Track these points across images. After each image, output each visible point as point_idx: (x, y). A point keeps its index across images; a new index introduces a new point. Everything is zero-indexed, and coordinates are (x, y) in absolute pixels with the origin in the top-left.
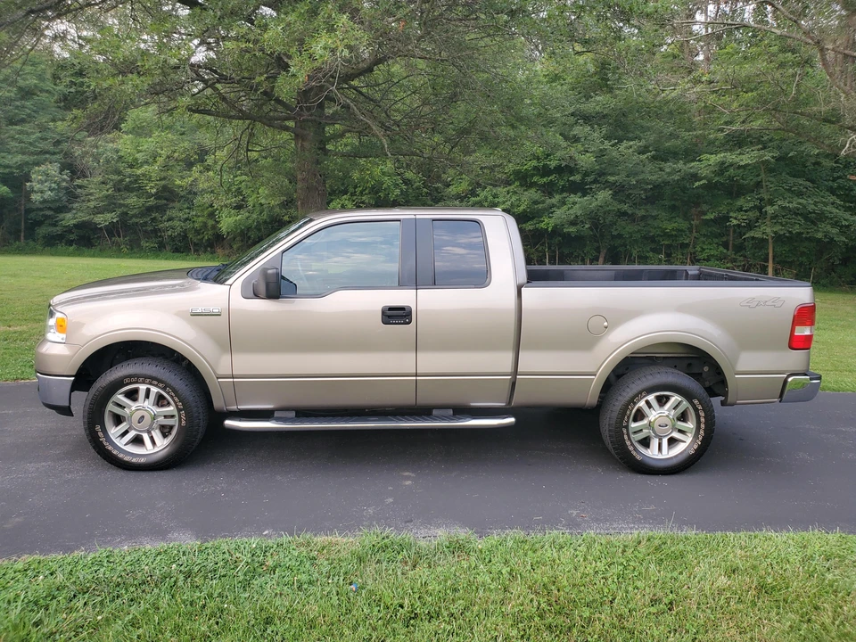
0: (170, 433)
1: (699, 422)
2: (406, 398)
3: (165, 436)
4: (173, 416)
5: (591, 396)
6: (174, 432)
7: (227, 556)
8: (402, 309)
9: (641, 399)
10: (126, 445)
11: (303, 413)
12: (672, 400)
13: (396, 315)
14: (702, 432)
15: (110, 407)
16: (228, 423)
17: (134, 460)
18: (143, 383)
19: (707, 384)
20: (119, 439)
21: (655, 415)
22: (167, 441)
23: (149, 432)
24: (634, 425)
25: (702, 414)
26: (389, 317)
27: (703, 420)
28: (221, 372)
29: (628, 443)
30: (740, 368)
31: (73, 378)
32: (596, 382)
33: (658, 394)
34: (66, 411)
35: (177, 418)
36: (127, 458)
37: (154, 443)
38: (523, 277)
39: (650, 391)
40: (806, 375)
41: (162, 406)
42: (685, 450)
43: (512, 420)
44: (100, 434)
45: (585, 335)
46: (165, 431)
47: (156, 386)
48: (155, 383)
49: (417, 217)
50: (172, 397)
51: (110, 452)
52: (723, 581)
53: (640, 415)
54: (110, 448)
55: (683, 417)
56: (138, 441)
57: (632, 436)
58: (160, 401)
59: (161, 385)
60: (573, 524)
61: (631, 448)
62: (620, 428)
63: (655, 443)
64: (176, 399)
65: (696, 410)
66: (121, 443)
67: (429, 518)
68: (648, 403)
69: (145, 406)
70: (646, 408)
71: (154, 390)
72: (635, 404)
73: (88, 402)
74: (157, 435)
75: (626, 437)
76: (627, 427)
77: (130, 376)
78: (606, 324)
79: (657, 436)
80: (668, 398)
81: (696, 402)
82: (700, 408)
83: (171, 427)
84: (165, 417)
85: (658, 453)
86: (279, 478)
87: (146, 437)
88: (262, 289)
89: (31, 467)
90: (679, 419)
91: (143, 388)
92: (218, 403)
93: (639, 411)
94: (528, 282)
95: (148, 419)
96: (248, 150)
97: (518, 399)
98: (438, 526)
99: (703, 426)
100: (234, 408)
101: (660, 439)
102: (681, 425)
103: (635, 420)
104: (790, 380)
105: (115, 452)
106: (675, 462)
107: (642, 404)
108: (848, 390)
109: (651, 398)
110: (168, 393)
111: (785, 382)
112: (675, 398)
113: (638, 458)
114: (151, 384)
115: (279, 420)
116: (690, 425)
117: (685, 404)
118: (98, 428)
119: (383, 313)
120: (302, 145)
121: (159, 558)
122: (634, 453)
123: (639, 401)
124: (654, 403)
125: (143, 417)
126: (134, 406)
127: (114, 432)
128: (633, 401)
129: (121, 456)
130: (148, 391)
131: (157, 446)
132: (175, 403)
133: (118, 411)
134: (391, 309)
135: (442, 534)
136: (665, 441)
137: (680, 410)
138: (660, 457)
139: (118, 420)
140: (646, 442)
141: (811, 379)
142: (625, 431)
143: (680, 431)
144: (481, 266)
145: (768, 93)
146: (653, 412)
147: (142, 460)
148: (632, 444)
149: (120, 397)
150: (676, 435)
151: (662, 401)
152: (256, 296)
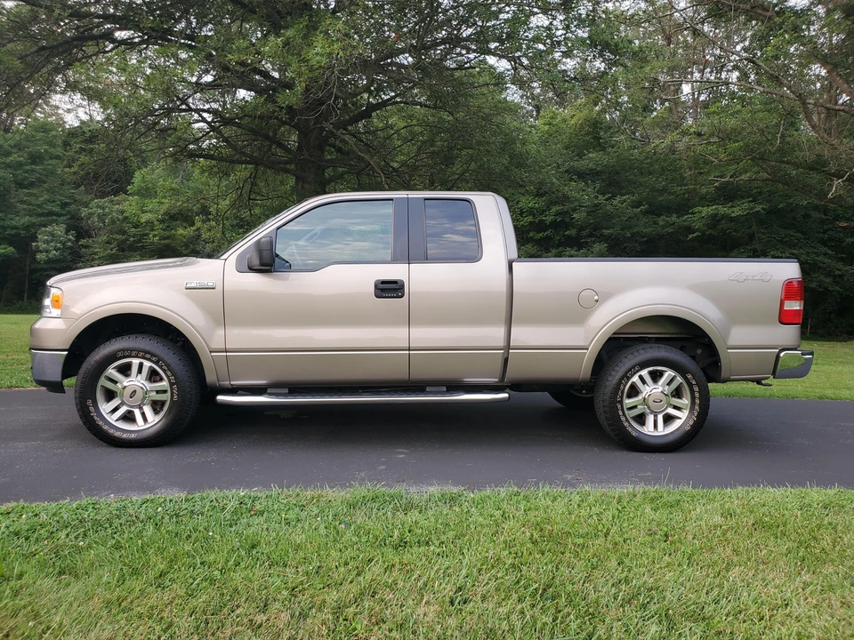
0: (162, 409)
1: (693, 398)
2: (399, 373)
3: (156, 412)
4: (165, 392)
5: (584, 369)
6: (166, 408)
7: (215, 503)
8: (395, 282)
9: (635, 373)
10: (116, 421)
11: (295, 388)
12: (666, 375)
13: (389, 289)
14: (697, 408)
15: (103, 382)
16: (220, 398)
17: (125, 436)
18: (137, 357)
20: (109, 415)
21: (652, 390)
22: (157, 418)
23: (141, 408)
24: (628, 402)
25: (696, 389)
26: (382, 290)
27: (697, 395)
28: (214, 346)
29: (623, 419)
30: (731, 342)
31: (66, 353)
32: (589, 357)
33: (651, 369)
34: (56, 387)
35: (169, 393)
36: (117, 434)
37: (145, 420)
38: (514, 253)
39: (643, 366)
40: (795, 349)
41: (155, 382)
42: (680, 427)
43: (506, 395)
44: (92, 409)
45: (577, 309)
46: (157, 406)
47: (149, 360)
48: (148, 356)
49: (410, 196)
50: (164, 371)
51: (102, 430)
53: (634, 391)
54: (101, 423)
55: (677, 393)
56: (129, 417)
57: (626, 412)
58: (153, 376)
59: (154, 359)
60: (567, 484)
61: (626, 424)
62: (615, 400)
63: (650, 419)
64: (169, 373)
65: (690, 385)
66: (112, 419)
67: (420, 478)
68: (641, 378)
69: (136, 381)
70: (639, 384)
71: (147, 364)
72: (629, 379)
74: (148, 410)
75: (620, 413)
76: (621, 402)
77: (123, 350)
78: (596, 298)
79: (652, 412)
80: (661, 374)
81: (689, 376)
82: (694, 382)
83: (163, 403)
84: (158, 392)
85: (653, 429)
86: (271, 453)
87: (137, 413)
88: (256, 262)
90: (673, 396)
91: (136, 362)
92: (210, 378)
93: (633, 387)
94: (519, 257)
95: (140, 394)
96: (250, 199)
97: (512, 373)
99: (697, 401)
100: (226, 383)
101: (656, 416)
102: (676, 401)
103: (629, 396)
104: (782, 355)
105: (106, 427)
106: (671, 438)
107: (635, 379)
109: (644, 373)
110: (161, 367)
111: (778, 357)
112: (669, 373)
113: (634, 434)
114: (144, 358)
115: (270, 394)
116: (685, 401)
117: (679, 379)
118: (89, 402)
119: (376, 286)
120: (302, 187)
121: (144, 506)
122: (630, 429)
123: (632, 376)
124: (648, 379)
125: (135, 391)
126: (126, 382)
127: (105, 408)
128: (627, 377)
129: (111, 431)
130: (141, 365)
131: (147, 422)
132: (168, 377)
133: (110, 385)
134: (384, 282)
135: (434, 490)
136: (660, 418)
137: (674, 385)
138: (656, 434)
139: (110, 395)
140: (641, 419)
141: (802, 354)
142: (619, 406)
143: (676, 408)
145: (754, 143)
146: (647, 388)
147: (133, 436)
148: (627, 420)
149: (111, 371)
150: (671, 411)
151: (656, 376)
152: (252, 269)
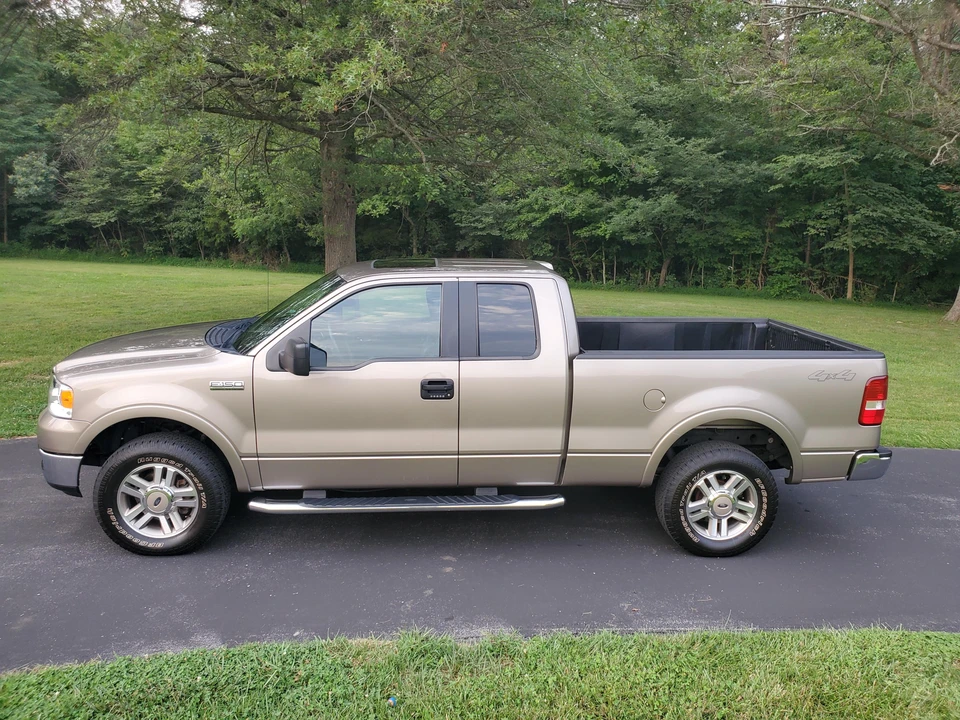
0: (189, 515)
1: (760, 502)
2: (448, 479)
3: (183, 518)
4: (192, 498)
5: (646, 476)
6: (194, 514)
7: (255, 664)
8: (443, 382)
9: (700, 477)
10: (140, 528)
11: (335, 494)
12: (733, 478)
13: (437, 389)
14: (764, 513)
15: (123, 488)
16: (253, 504)
17: (150, 545)
18: (159, 462)
19: (771, 458)
20: (133, 522)
21: (714, 494)
22: (186, 524)
23: (166, 515)
24: (691, 505)
25: (764, 494)
26: (429, 391)
27: (765, 500)
28: (244, 450)
29: (685, 524)
30: (805, 445)
31: (81, 458)
32: (652, 460)
33: (718, 472)
34: (74, 491)
35: (196, 500)
36: (142, 543)
37: (171, 525)
38: (575, 347)
39: (709, 469)
40: (875, 451)
41: (180, 486)
42: (745, 532)
43: (561, 500)
44: (113, 518)
45: (640, 409)
46: (184, 513)
47: (174, 465)
48: (173, 462)
49: (461, 280)
50: (191, 477)
51: (124, 537)
52: (778, 691)
53: (698, 495)
54: (124, 532)
55: (744, 496)
56: (154, 523)
57: (690, 517)
58: (178, 481)
59: (179, 465)
60: (625, 621)
61: (688, 530)
62: (676, 507)
63: (713, 523)
64: (196, 480)
65: (758, 490)
66: (135, 526)
68: (707, 481)
69: (161, 487)
70: (704, 488)
71: (171, 470)
72: (693, 483)
73: (99, 484)
74: (175, 517)
75: (683, 518)
76: (684, 508)
77: (144, 456)
78: (663, 398)
79: (715, 516)
80: (728, 477)
81: (758, 481)
82: (763, 487)
83: (191, 510)
84: (184, 498)
85: (717, 535)
86: (308, 564)
87: (163, 520)
88: (290, 360)
89: (36, 551)
90: (740, 498)
91: (159, 467)
92: (242, 484)
93: (698, 490)
94: (581, 352)
95: (165, 501)
96: (266, 150)
97: (569, 478)
98: (481, 625)
99: (765, 506)
100: (260, 488)
101: (720, 520)
102: (742, 504)
103: (693, 499)
104: (859, 457)
105: (129, 537)
106: (734, 543)
107: (701, 483)
108: (923, 445)
109: (711, 476)
110: (187, 473)
111: (854, 458)
112: (737, 477)
113: (696, 540)
114: (168, 463)
115: (308, 501)
116: (751, 505)
117: (747, 483)
118: (110, 511)
119: (422, 387)
120: (328, 151)
121: (182, 667)
122: (691, 535)
123: (697, 480)
124: (714, 482)
125: (159, 499)
126: (149, 486)
127: (127, 514)
128: (690, 480)
129: (136, 541)
130: (165, 471)
131: (174, 530)
132: (195, 484)
133: (131, 492)
134: (431, 382)
135: (486, 634)
136: (724, 522)
137: (741, 489)
138: (719, 538)
139: (132, 501)
140: (704, 523)
141: (881, 456)
142: (682, 512)
143: (741, 511)
144: (529, 327)
145: (853, 92)
146: (712, 491)
147: (160, 545)
148: (689, 526)
149: (134, 478)
150: (736, 515)
151: (722, 480)
152: (282, 368)
